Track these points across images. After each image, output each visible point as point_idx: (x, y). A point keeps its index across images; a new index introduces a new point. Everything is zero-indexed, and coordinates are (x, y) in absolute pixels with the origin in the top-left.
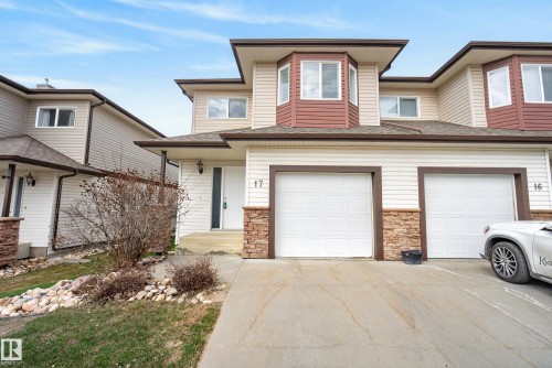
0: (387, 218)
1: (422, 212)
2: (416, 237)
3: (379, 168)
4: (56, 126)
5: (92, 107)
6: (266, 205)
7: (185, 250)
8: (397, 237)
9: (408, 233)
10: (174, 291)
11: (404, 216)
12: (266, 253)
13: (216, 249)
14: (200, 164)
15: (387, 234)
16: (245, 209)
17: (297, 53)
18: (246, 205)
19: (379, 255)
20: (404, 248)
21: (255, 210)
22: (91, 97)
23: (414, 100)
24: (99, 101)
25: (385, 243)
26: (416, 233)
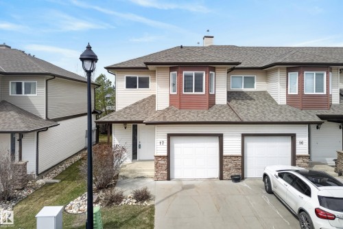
0: (225, 160)
1: (243, 157)
3: (222, 134)
4: (23, 94)
6: (166, 154)
7: (124, 176)
8: (230, 169)
9: (235, 167)
10: (135, 201)
11: (233, 158)
12: (166, 178)
15: (225, 167)
16: (156, 157)
18: (156, 155)
19: (221, 178)
20: (233, 174)
21: (160, 157)
23: (253, 78)
26: (239, 167)
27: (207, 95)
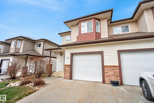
1: (120, 66)
2: (118, 76)
3: (103, 52)
5: (44, 42)
8: (110, 75)
9: (114, 74)
11: (112, 68)
12: (69, 78)
13: (59, 76)
14: (61, 53)
15: (106, 74)
16: (64, 65)
17: (80, 21)
20: (113, 80)
22: (43, 40)
23: (127, 26)
24: (45, 41)
25: (105, 77)
26: (118, 75)
27: (94, 32)
